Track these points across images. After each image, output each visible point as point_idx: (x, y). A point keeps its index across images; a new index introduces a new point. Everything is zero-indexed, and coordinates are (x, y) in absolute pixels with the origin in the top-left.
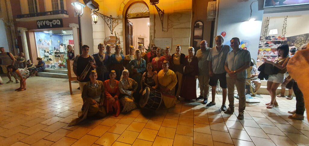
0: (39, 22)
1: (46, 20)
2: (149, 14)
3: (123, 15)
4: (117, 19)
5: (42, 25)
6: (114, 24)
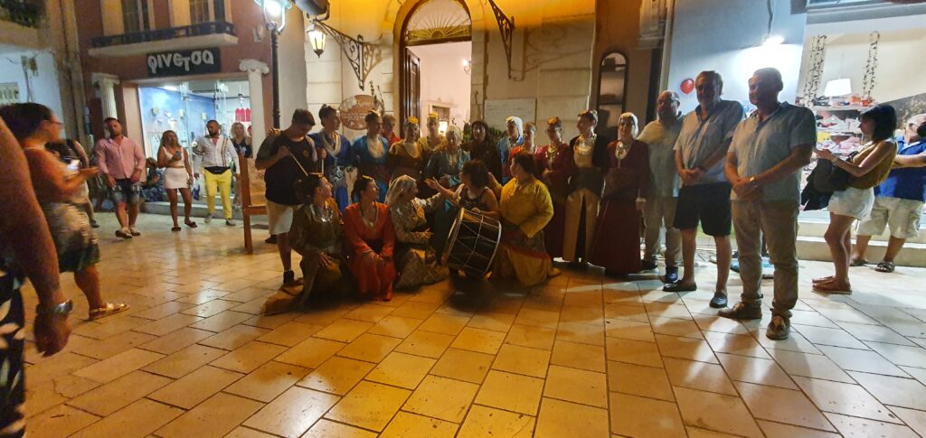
0: (151, 57)
1: (173, 52)
2: (470, 31)
3: (394, 32)
4: (377, 46)
5: (161, 66)
6: (369, 61)
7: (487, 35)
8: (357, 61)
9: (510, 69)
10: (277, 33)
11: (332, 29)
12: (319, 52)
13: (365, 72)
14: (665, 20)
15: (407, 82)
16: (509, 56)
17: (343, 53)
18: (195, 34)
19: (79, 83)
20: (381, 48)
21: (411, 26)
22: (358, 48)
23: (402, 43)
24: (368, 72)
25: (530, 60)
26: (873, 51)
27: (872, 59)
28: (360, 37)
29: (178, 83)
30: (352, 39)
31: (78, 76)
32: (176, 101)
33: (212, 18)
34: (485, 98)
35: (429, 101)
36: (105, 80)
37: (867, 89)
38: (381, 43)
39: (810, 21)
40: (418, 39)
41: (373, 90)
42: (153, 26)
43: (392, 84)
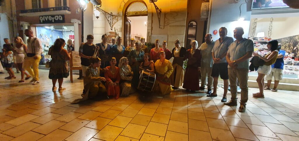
0: (41, 17)
1: (48, 16)
2: (147, 13)
3: (123, 12)
4: (117, 16)
5: (44, 20)
6: (114, 21)
7: (152, 14)
8: (110, 21)
9: (160, 25)
10: (83, 11)
11: (102, 10)
12: (98, 17)
13: (113, 24)
14: (208, 12)
15: (126, 29)
16: (159, 21)
17: (106, 18)
18: (56, 10)
19: (15, 25)
20: (118, 17)
21: (128, 10)
22: (111, 16)
23: (125, 16)
24: (114, 24)
25: (166, 22)
26: (271, 24)
27: (271, 26)
28: (111, 13)
29: (50, 26)
30: (109, 14)
31: (15, 22)
32: (49, 32)
33: (62, 5)
34: (152, 34)
35: (134, 35)
36: (25, 24)
37: (269, 35)
38: (118, 15)
39: (252, 14)
40: (130, 15)
41: (115, 30)
42: (42, 7)
43: (122, 28)
